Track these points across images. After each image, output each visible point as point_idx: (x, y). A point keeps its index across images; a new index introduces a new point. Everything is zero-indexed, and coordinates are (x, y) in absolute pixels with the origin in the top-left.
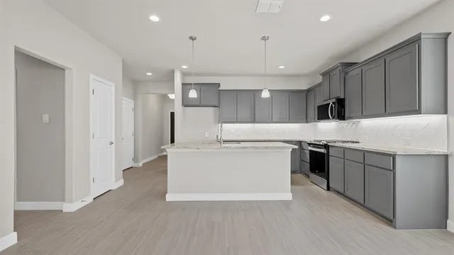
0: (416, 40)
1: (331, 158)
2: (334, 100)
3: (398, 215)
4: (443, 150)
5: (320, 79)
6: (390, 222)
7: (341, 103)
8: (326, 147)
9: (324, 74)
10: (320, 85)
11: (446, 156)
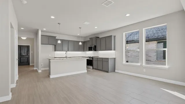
0: (111, 36)
1: (93, 61)
2: (94, 46)
3: (109, 70)
4: (114, 57)
5: (89, 39)
6: (107, 72)
7: (95, 46)
8: (92, 58)
9: (90, 38)
10: (89, 41)
11: (115, 58)
